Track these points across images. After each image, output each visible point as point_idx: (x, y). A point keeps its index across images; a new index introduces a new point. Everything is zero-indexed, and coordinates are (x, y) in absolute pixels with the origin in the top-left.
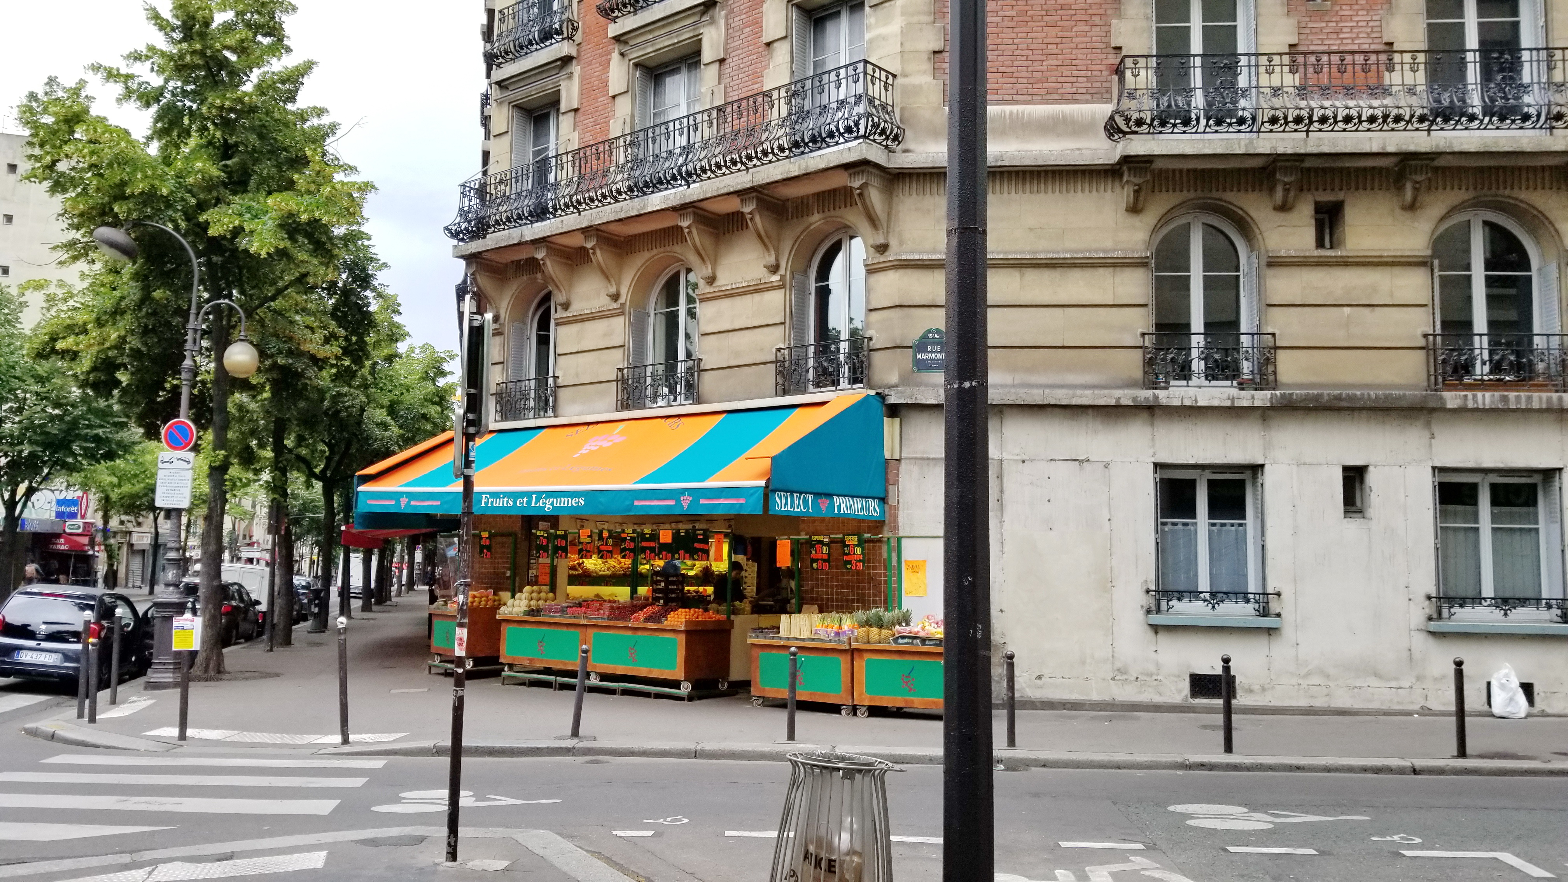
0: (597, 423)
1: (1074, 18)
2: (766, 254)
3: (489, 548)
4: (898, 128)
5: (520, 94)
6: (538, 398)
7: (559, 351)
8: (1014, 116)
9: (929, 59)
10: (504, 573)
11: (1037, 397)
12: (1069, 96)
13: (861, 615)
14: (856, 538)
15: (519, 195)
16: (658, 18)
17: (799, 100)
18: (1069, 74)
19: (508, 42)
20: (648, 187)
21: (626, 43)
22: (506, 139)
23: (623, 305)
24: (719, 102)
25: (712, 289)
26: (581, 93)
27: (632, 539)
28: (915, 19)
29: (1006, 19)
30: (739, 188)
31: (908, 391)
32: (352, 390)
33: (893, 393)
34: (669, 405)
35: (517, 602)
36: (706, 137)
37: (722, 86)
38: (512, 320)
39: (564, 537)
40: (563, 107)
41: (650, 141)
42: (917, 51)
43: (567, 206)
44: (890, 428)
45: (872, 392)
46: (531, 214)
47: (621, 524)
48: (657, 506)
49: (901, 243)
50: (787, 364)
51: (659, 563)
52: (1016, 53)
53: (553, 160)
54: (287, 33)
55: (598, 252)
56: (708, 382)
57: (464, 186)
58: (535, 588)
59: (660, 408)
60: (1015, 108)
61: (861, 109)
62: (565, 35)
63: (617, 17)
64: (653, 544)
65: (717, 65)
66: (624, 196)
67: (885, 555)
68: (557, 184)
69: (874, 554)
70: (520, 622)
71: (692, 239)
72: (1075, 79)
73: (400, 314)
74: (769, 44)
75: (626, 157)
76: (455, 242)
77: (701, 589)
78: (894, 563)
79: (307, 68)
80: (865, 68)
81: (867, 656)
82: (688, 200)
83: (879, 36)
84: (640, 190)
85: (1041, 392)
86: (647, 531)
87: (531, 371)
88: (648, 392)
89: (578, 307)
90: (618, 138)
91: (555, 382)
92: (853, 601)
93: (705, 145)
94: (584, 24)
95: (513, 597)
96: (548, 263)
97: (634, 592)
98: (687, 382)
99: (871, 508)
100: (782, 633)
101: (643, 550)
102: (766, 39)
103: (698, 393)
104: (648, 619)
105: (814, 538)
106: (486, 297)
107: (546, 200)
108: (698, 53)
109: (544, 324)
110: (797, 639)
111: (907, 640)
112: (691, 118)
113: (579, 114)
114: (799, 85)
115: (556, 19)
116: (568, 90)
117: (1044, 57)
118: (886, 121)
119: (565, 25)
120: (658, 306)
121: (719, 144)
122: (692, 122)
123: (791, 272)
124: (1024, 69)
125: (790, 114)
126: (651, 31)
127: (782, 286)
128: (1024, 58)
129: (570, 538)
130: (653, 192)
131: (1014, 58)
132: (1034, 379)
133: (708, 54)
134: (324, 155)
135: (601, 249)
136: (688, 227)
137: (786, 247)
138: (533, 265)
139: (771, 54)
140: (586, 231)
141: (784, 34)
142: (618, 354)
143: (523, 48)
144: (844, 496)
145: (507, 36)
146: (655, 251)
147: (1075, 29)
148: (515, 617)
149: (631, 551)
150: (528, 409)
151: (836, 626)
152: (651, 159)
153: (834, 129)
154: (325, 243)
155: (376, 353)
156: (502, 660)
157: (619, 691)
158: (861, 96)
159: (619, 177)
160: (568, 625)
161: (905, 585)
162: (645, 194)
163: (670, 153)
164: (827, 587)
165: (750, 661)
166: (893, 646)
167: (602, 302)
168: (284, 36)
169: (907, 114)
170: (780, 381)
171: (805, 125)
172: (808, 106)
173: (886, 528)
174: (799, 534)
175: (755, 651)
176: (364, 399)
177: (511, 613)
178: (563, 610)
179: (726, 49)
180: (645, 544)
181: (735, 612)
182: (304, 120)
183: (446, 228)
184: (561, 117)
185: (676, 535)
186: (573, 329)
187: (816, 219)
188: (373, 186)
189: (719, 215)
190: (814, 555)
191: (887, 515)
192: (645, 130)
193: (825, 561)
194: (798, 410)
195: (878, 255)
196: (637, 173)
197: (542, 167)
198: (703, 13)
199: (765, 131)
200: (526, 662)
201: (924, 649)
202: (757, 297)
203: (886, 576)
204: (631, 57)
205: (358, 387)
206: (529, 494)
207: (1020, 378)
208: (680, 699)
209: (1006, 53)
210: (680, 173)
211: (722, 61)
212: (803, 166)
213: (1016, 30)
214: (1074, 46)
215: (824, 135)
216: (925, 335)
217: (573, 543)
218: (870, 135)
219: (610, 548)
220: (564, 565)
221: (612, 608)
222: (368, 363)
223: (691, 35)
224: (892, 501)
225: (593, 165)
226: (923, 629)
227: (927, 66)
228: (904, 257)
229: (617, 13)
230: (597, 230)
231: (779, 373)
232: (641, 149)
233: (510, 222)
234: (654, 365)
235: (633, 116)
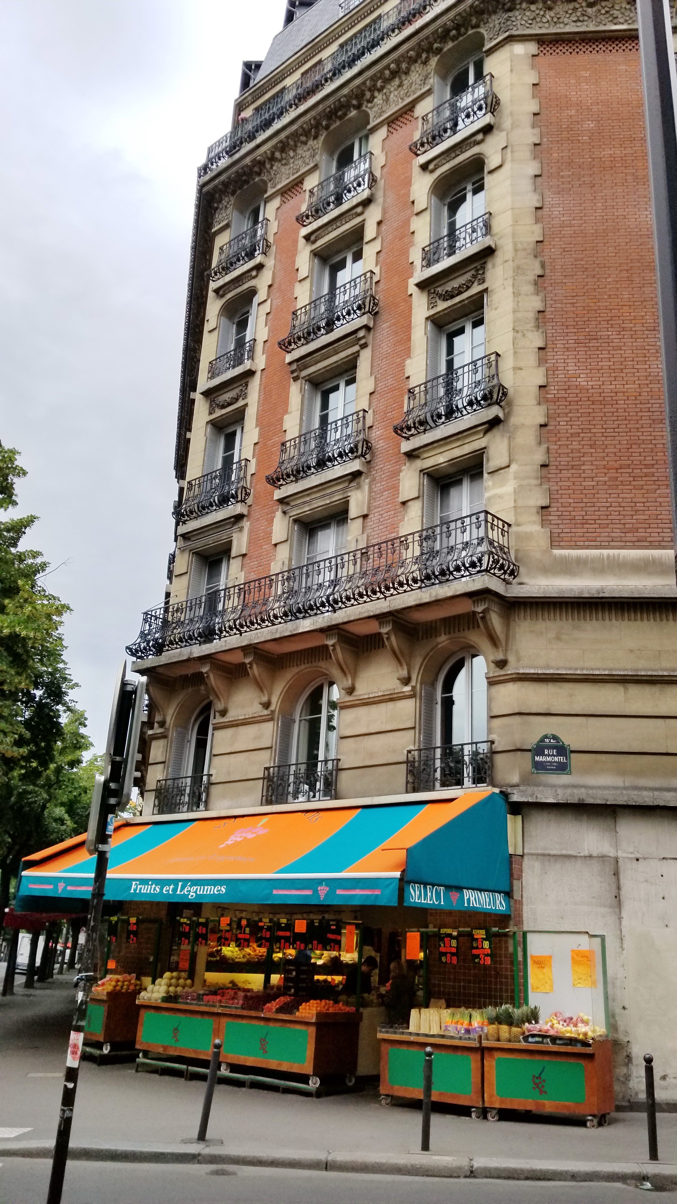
0: (243, 816)
1: (657, 483)
2: (400, 669)
3: (135, 934)
4: (514, 565)
5: (199, 544)
6: (192, 794)
7: (215, 752)
8: (611, 558)
9: (538, 512)
10: (148, 959)
11: (647, 798)
12: (657, 544)
13: (491, 1011)
14: (483, 932)
15: (191, 620)
16: (314, 484)
17: (430, 542)
18: (656, 526)
19: (193, 504)
20: (300, 612)
21: (288, 504)
22: (185, 578)
23: (273, 712)
24: (362, 545)
25: (351, 698)
26: (249, 543)
27: (269, 929)
28: (526, 482)
29: (600, 483)
30: (378, 612)
31: (530, 790)
32: (37, 789)
33: (515, 792)
34: (309, 801)
35: (157, 988)
36: (351, 572)
37: (365, 535)
38: (176, 725)
39: (205, 925)
40: (234, 553)
41: (304, 576)
42: (528, 507)
43: (231, 628)
44: (514, 824)
45: (497, 790)
46: (200, 635)
47: (258, 913)
48: (293, 896)
49: (519, 659)
50: (416, 764)
51: (291, 952)
52: (610, 509)
53: (222, 593)
54: (15, 492)
55: (255, 666)
56: (345, 780)
57: (146, 614)
58: (175, 974)
59: (301, 803)
60: (611, 552)
61: (484, 548)
62: (239, 499)
63: (282, 485)
64: (288, 934)
65: (361, 519)
66: (280, 620)
67: (511, 949)
68: (224, 610)
69: (501, 948)
70: (157, 1009)
71: (336, 655)
72: (660, 530)
73: (85, 726)
74: (404, 503)
75: (283, 589)
76: (134, 659)
77: (329, 978)
78: (520, 958)
79: (30, 521)
80: (486, 518)
81: (498, 1055)
82: (334, 623)
83: (495, 496)
84: (294, 615)
85: (651, 794)
86: (284, 921)
87: (188, 769)
88: (291, 789)
89: (234, 714)
90: (277, 574)
91: (209, 779)
92: (480, 996)
93: (350, 578)
94: (254, 491)
95: (153, 982)
96: (212, 676)
97: (267, 980)
98: (326, 779)
99: (498, 902)
100: (412, 1028)
101: (278, 939)
102: (401, 499)
103: (335, 790)
104: (280, 1010)
105: (443, 931)
106: (156, 707)
107: (214, 624)
108: (346, 511)
109: (203, 731)
110: (426, 1035)
111: (537, 1039)
112: (339, 558)
113: (247, 558)
114: (430, 531)
115: (233, 487)
116: (239, 540)
117: (633, 513)
118: (504, 559)
119: (239, 491)
120: (303, 714)
121: (362, 578)
122: (339, 561)
123: (421, 684)
124: (617, 521)
125: (422, 554)
126: (308, 495)
127: (413, 696)
128: (617, 513)
129: (211, 925)
130: (304, 617)
131: (608, 513)
132: (642, 782)
133: (354, 511)
134: (33, 587)
135: (257, 664)
136: (332, 646)
137: (417, 662)
138: (199, 678)
139: (406, 511)
140: (246, 649)
141: (416, 495)
142: (266, 754)
143: (204, 509)
144: (473, 889)
145: (193, 501)
146: (303, 667)
147: (658, 491)
148: (153, 1003)
149: (267, 940)
150: (183, 803)
151: (466, 1022)
152: (303, 590)
153: (460, 564)
154: (22, 655)
155: (62, 758)
156: (138, 1047)
157: (248, 1084)
158: (483, 539)
159: (277, 605)
160: (203, 1013)
161: (532, 981)
162: (297, 618)
163: (320, 586)
164: (455, 980)
165: (378, 1057)
166: (523, 1045)
167: (255, 709)
168: (13, 494)
169: (520, 555)
170: (410, 779)
171: (435, 562)
172: (437, 547)
173: (512, 923)
174: (427, 927)
175: (384, 1047)
176: (45, 796)
177: (150, 999)
178: (199, 998)
179: (369, 508)
180: (281, 933)
181: (365, 1004)
182: (21, 561)
183: (127, 648)
184: (231, 561)
185: (310, 925)
186: (229, 732)
187: (443, 640)
188: (68, 608)
189: (358, 636)
190: (442, 949)
191: (513, 909)
192: (300, 568)
193: (453, 954)
194: (428, 806)
195: (498, 669)
196: (293, 601)
197: (213, 598)
198: (351, 481)
199: (401, 567)
200: (161, 1050)
201: (555, 1048)
202: (390, 705)
203: (512, 971)
204: (291, 514)
205: (42, 787)
206: (175, 882)
207: (629, 781)
208: (307, 1094)
209: (601, 509)
210: (328, 601)
211: (365, 517)
212: (434, 594)
213: (609, 492)
214: (658, 504)
215: (452, 569)
216: (542, 740)
217: (213, 931)
218: (491, 569)
219: (248, 937)
220: (203, 952)
221: (246, 997)
222: (52, 766)
223: (341, 497)
224: (517, 896)
225: (254, 596)
226: (552, 1027)
227: (537, 518)
228: (521, 671)
229: (282, 482)
230: (255, 648)
231: (410, 772)
232: (296, 583)
233: (182, 642)
234: (296, 764)
235: (290, 560)
